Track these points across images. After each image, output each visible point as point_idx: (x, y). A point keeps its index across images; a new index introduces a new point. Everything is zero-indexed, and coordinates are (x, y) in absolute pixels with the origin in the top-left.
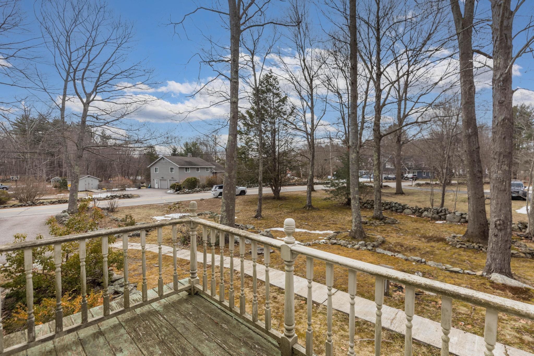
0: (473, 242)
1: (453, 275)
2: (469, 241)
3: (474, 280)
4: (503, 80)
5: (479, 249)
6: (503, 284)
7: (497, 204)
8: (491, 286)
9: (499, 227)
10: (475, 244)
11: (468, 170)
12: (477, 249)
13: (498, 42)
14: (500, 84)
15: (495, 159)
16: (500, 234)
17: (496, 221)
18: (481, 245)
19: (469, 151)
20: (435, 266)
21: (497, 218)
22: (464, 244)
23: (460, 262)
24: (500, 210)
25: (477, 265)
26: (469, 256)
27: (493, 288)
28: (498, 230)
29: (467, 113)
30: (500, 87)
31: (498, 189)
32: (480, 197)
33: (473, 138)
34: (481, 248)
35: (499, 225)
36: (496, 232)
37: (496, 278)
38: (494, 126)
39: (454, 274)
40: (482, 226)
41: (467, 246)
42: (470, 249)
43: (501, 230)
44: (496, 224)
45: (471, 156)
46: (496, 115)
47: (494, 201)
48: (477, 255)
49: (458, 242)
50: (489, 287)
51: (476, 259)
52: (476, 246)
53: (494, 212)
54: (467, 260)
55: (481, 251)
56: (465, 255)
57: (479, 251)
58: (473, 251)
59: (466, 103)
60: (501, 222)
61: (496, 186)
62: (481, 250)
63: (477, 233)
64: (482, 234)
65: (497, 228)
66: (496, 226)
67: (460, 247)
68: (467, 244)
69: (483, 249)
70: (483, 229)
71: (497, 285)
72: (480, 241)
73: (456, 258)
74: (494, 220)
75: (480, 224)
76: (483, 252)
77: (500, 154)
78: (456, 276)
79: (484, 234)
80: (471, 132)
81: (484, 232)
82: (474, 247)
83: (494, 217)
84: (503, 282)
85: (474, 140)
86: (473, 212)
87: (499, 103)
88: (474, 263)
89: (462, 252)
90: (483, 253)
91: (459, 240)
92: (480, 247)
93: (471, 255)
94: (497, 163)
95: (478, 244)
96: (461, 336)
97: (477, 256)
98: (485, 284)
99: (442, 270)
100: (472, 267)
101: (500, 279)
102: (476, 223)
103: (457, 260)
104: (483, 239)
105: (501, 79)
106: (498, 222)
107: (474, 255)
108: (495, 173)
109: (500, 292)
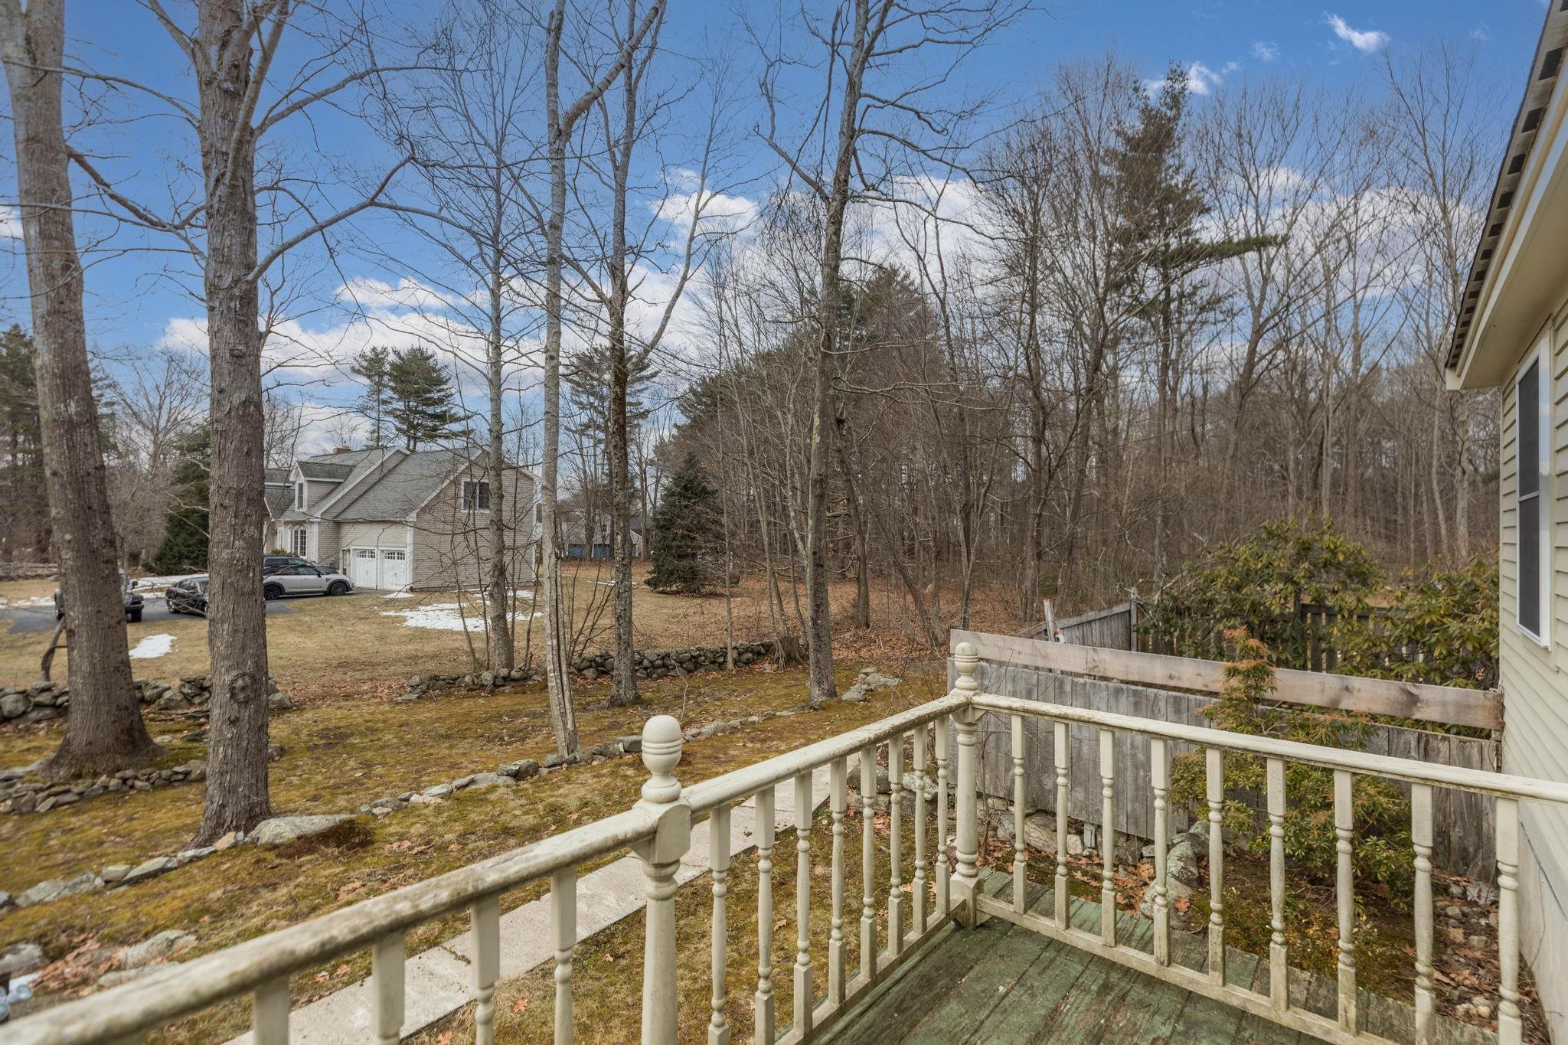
0: (96, 775)
1: (150, 886)
2: (78, 776)
3: (225, 867)
4: (241, 298)
5: (125, 788)
6: (299, 838)
7: (235, 631)
8: (278, 856)
9: (241, 697)
10: (104, 778)
11: (68, 537)
12: (117, 791)
13: (222, 190)
14: (232, 305)
15: (225, 508)
16: (245, 714)
17: (233, 681)
18: (129, 773)
19: (70, 474)
20: (67, 892)
21: (234, 673)
22: (68, 791)
23: (88, 853)
24: (243, 649)
25: (148, 837)
26: (104, 823)
27: (290, 857)
28: (239, 703)
29: (61, 346)
30: (232, 315)
31: (236, 591)
32: (113, 622)
33: (83, 435)
34: (129, 783)
35: (243, 689)
36: (234, 710)
37: (278, 830)
38: (218, 415)
39: (151, 882)
40: (124, 714)
41: (81, 794)
42: (91, 799)
43: (246, 702)
44: (232, 690)
45: (79, 492)
46: (223, 385)
47: (226, 626)
48: (129, 809)
49: (37, 791)
50: (278, 861)
51: (131, 819)
52: (114, 783)
53: (227, 658)
54: (108, 834)
55: (133, 792)
56: (90, 824)
57: (125, 793)
58: (109, 802)
59: (53, 312)
60: (247, 679)
61: (231, 584)
62: (132, 787)
63: (109, 740)
64: (123, 737)
65: (236, 701)
66: (233, 696)
67: (54, 807)
68: (79, 787)
69: (138, 784)
70: (127, 722)
71: (290, 845)
72: (119, 761)
73: (63, 845)
74: (228, 678)
75: (119, 709)
76: (140, 791)
77: (239, 494)
78: (164, 884)
79: (131, 736)
80: (78, 414)
81: (129, 731)
82: (106, 787)
83: (227, 670)
84: (298, 832)
85: (88, 439)
86: (92, 674)
87: (232, 355)
88: (138, 834)
89: (74, 819)
90: (143, 796)
91: (39, 785)
92: (125, 781)
93: (109, 814)
94: (230, 520)
95: (118, 775)
96: (363, 998)
97: (130, 811)
98: (265, 860)
99: (96, 892)
100: (142, 848)
101: (288, 828)
102: (104, 709)
103: (73, 849)
104: (127, 754)
105: (236, 292)
106: (240, 682)
107: (121, 812)
108: (227, 546)
109: (309, 857)
